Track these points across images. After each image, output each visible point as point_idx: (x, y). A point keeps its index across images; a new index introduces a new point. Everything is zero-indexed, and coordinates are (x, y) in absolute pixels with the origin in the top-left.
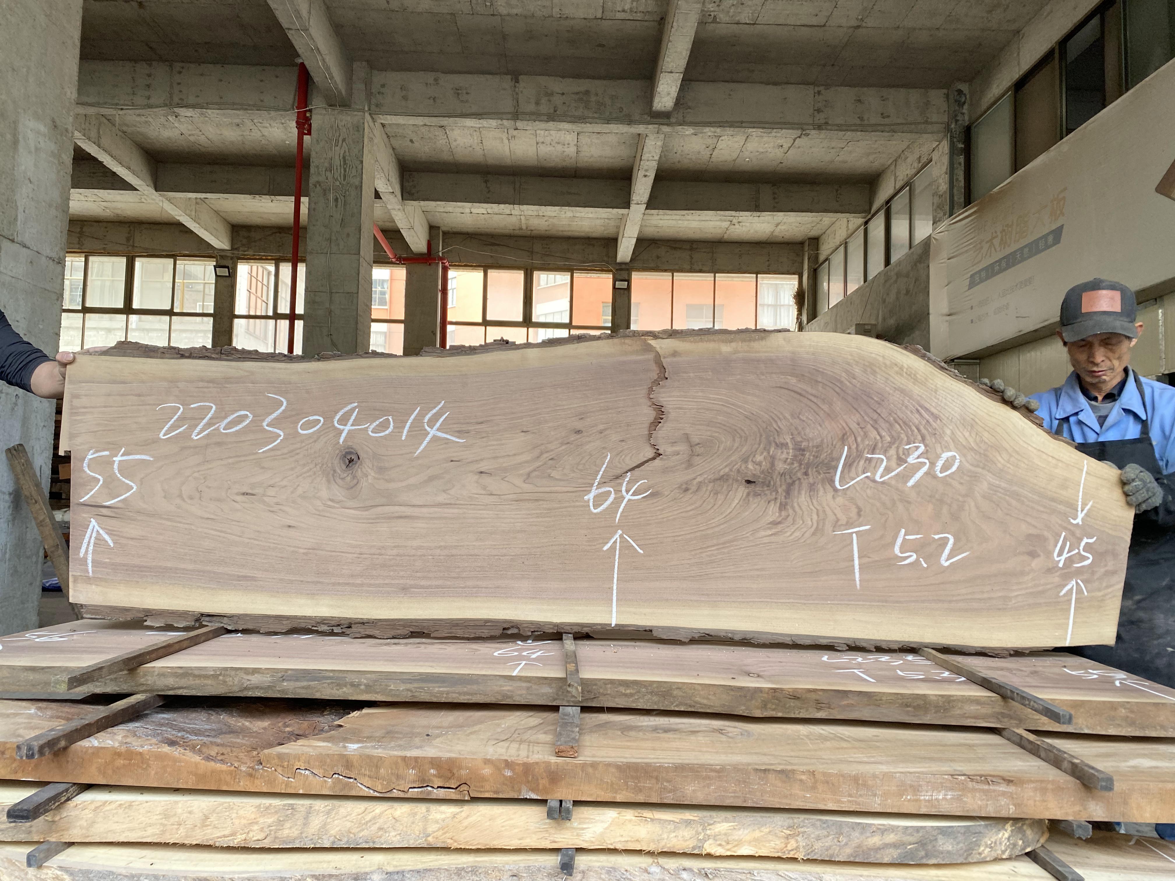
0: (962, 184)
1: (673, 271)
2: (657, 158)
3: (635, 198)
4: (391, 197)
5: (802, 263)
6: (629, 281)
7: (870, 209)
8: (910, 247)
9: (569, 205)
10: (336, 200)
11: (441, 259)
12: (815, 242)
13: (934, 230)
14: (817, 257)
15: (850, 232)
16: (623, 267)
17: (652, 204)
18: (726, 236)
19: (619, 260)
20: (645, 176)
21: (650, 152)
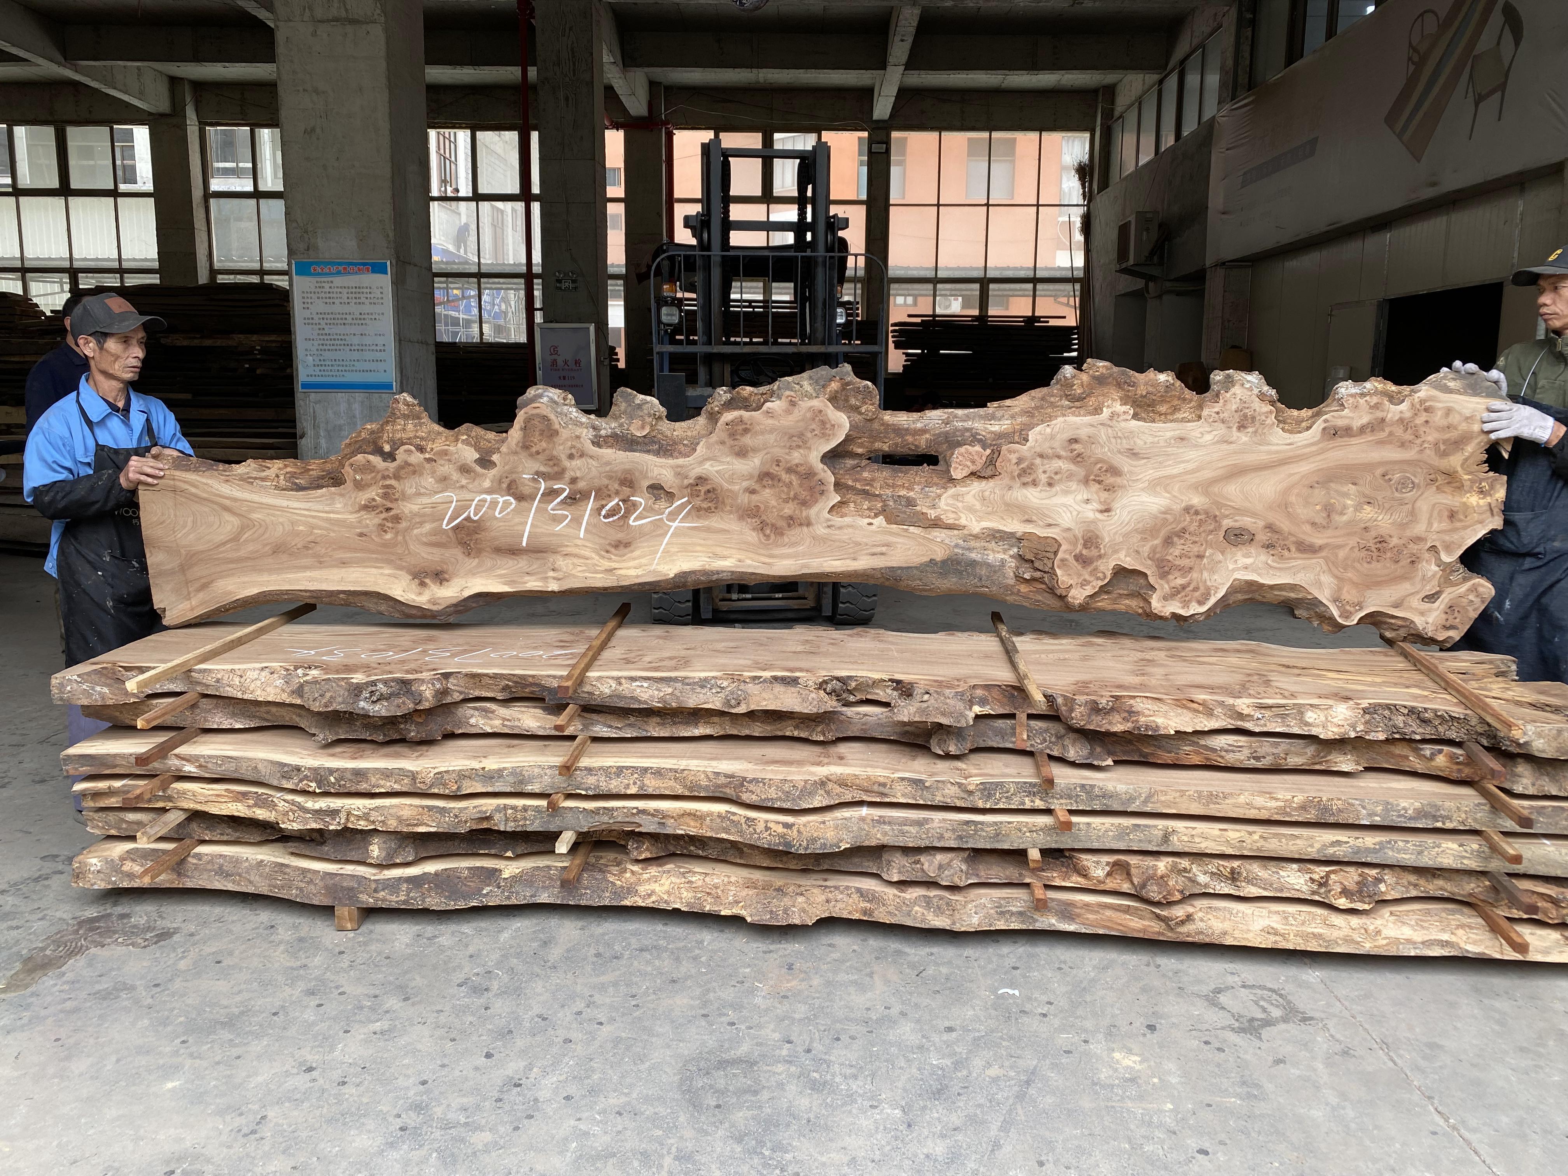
0: (1248, 62)
1: (940, 128)
2: (915, 24)
3: (891, 60)
4: (614, 68)
5: (1095, 117)
6: (887, 142)
7: (1167, 65)
8: (1199, 123)
9: (816, 68)
10: (567, 99)
11: (666, 123)
12: (1110, 91)
13: (1219, 111)
14: (1113, 110)
15: (1146, 87)
16: (881, 125)
17: (911, 65)
18: (1003, 85)
19: (876, 116)
20: (902, 41)
21: (906, 19)
